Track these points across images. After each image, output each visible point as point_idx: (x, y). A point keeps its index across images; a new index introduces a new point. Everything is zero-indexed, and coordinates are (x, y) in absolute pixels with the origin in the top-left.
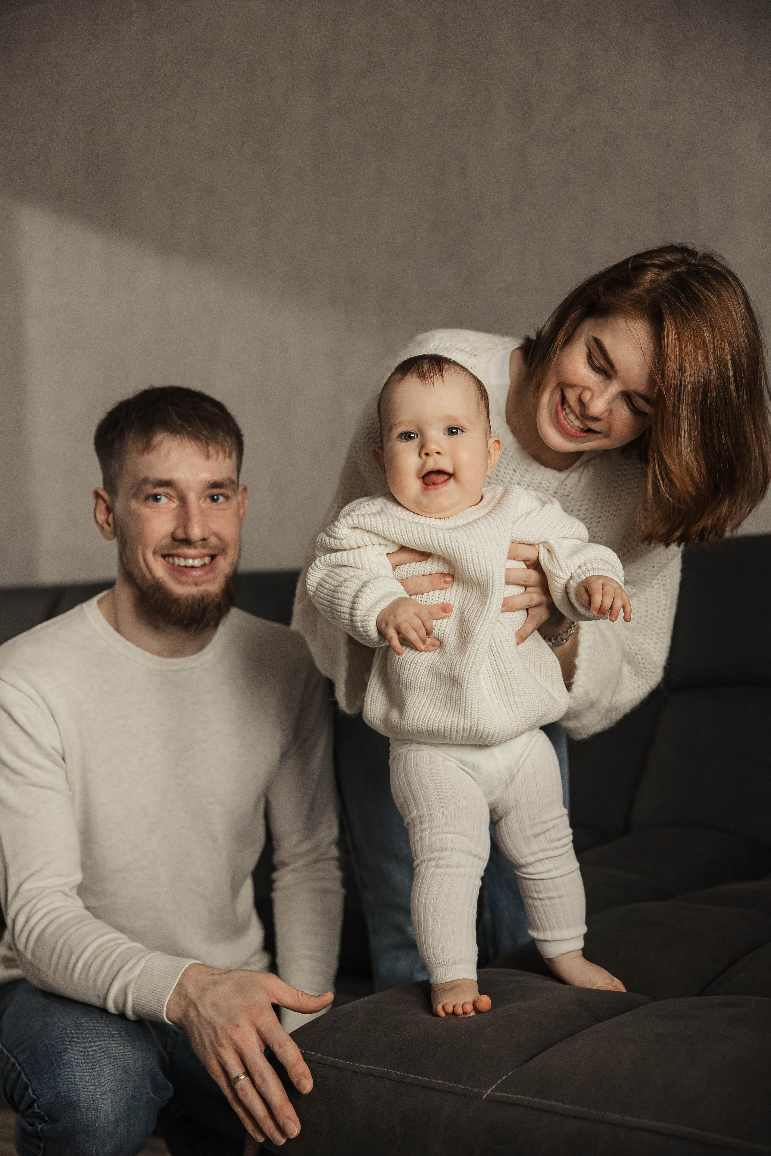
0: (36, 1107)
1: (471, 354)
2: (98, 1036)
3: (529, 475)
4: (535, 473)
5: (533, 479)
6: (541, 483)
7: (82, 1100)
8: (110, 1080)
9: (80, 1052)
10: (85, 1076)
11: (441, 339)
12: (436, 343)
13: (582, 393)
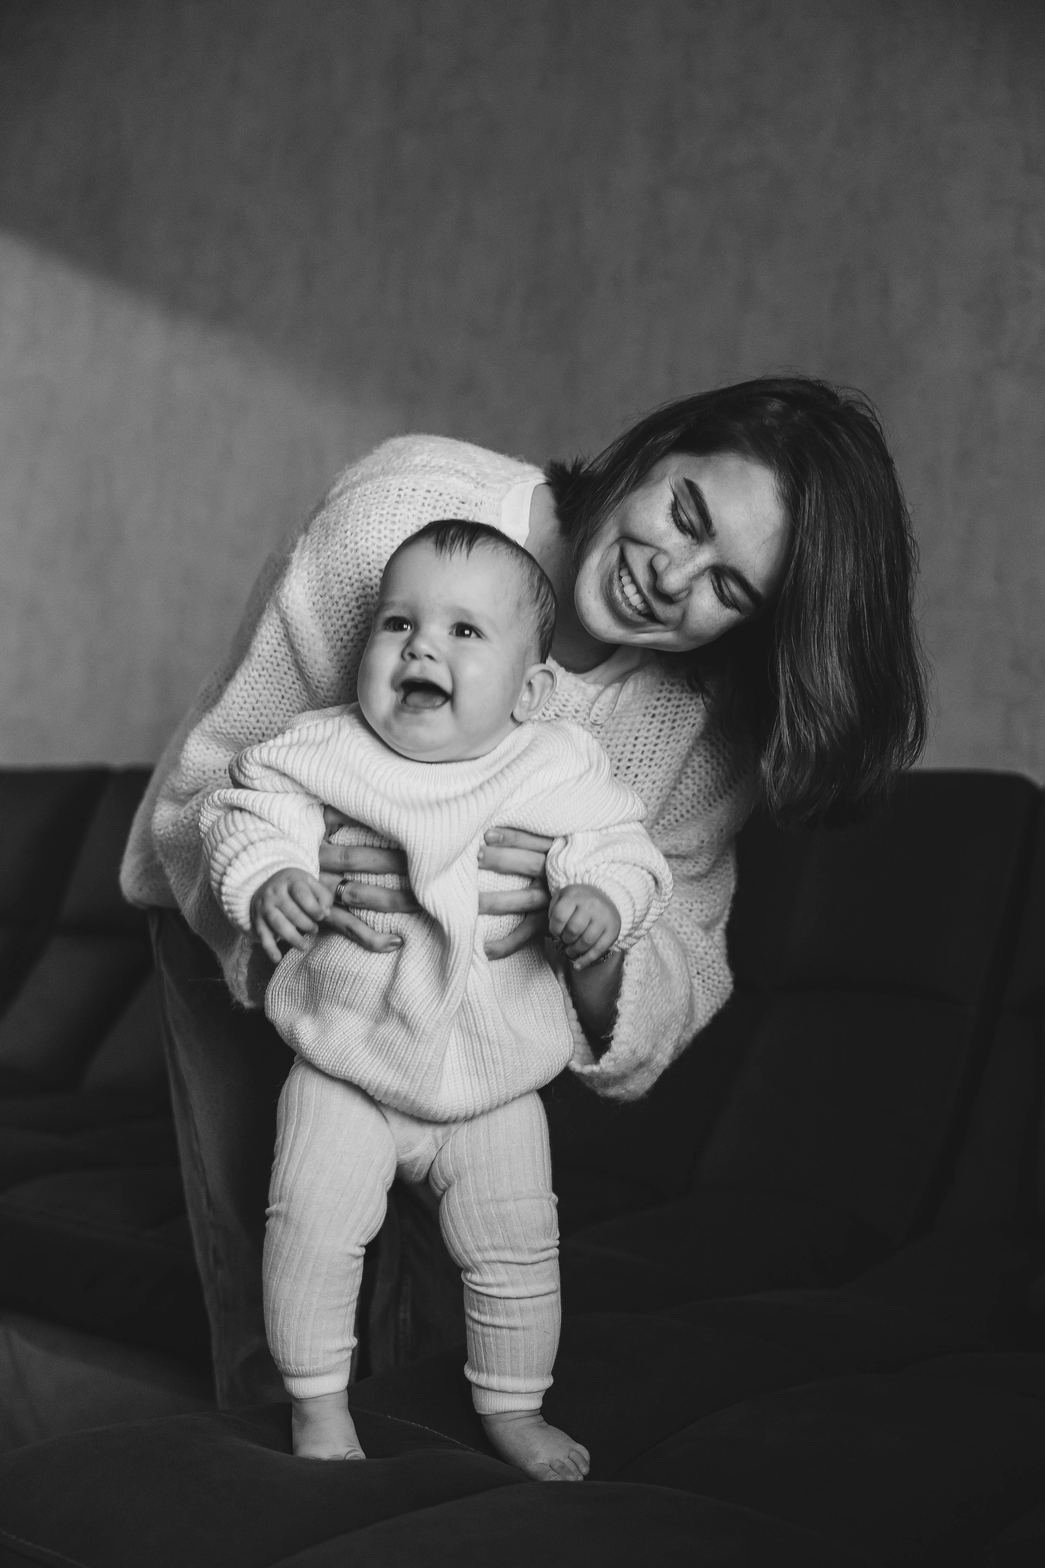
1: (477, 483)
13: (654, 556)
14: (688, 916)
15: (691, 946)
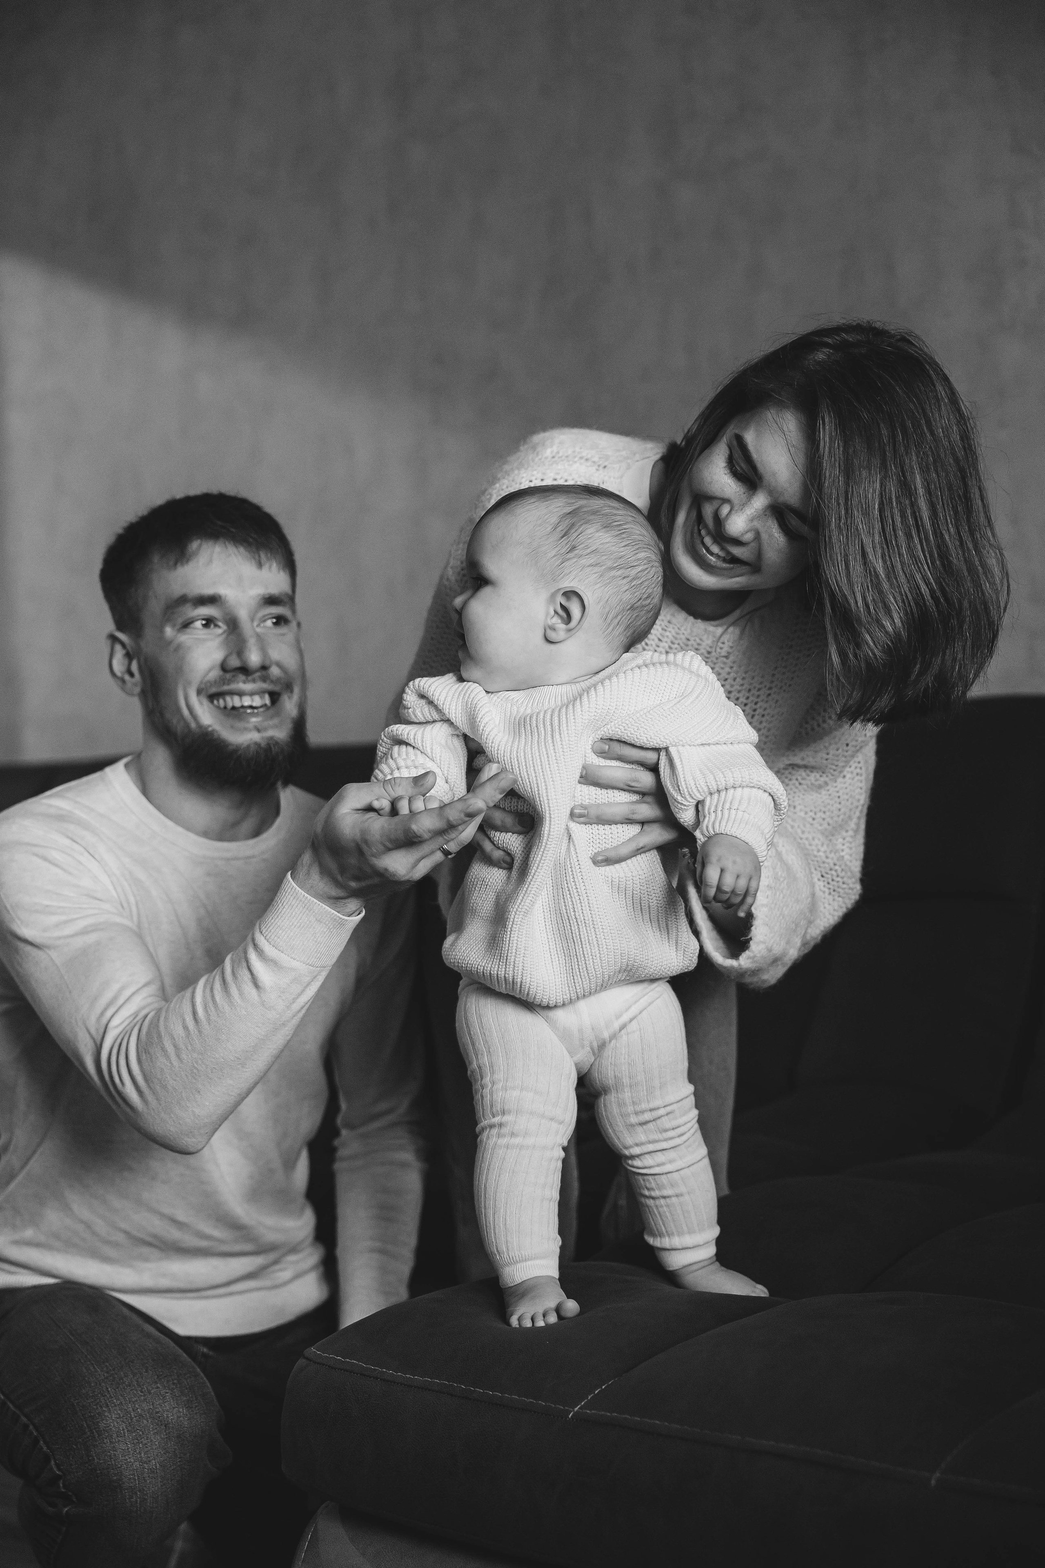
0: (61, 1485)
1: (599, 466)
2: (144, 1396)
3: (673, 628)
4: (682, 626)
5: (678, 634)
6: (688, 640)
7: (125, 1480)
8: (160, 1453)
9: (120, 1417)
10: (128, 1449)
11: (561, 443)
12: (555, 448)
13: (719, 507)
14: (812, 824)
15: (813, 850)
